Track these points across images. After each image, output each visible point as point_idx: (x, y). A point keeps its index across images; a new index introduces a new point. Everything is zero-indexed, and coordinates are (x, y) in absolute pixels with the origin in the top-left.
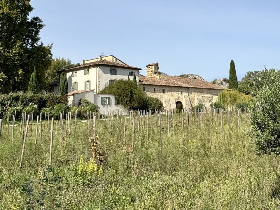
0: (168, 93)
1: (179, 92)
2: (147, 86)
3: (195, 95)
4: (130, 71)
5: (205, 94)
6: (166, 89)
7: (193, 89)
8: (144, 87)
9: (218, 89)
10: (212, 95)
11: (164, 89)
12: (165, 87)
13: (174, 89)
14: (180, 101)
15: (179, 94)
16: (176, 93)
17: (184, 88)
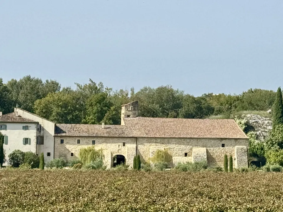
0: (101, 145)
1: (119, 144)
2: (67, 138)
3: (151, 147)
4: (25, 125)
5: (174, 145)
6: (97, 140)
7: (146, 139)
8: (62, 139)
9: (204, 138)
10: (191, 147)
11: (95, 141)
12: (96, 138)
13: (111, 140)
14: (121, 154)
15: (120, 146)
16: (114, 145)
17: (129, 139)
